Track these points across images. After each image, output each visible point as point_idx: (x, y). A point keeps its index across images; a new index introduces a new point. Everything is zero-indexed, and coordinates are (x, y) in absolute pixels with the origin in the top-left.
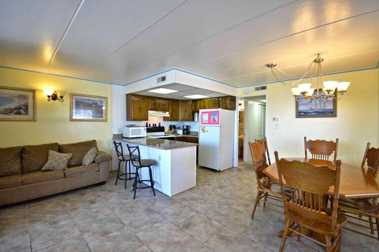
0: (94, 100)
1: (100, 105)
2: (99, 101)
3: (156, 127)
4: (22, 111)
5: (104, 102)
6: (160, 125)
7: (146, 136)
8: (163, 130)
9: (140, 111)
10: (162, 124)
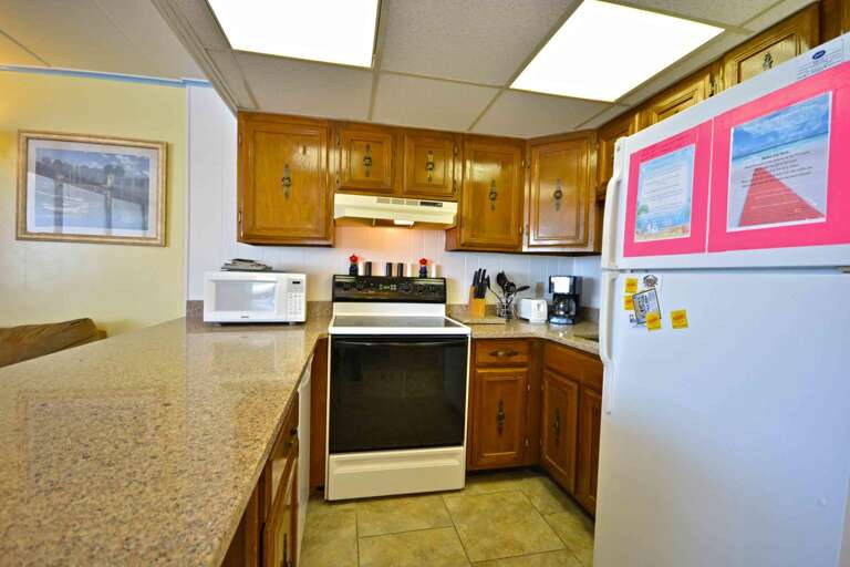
0: (112, 156)
1: (138, 174)
2: (132, 158)
3: (401, 279)
5: (153, 164)
6: (424, 273)
7: (302, 318)
8: (437, 296)
9: (287, 195)
10: (438, 269)
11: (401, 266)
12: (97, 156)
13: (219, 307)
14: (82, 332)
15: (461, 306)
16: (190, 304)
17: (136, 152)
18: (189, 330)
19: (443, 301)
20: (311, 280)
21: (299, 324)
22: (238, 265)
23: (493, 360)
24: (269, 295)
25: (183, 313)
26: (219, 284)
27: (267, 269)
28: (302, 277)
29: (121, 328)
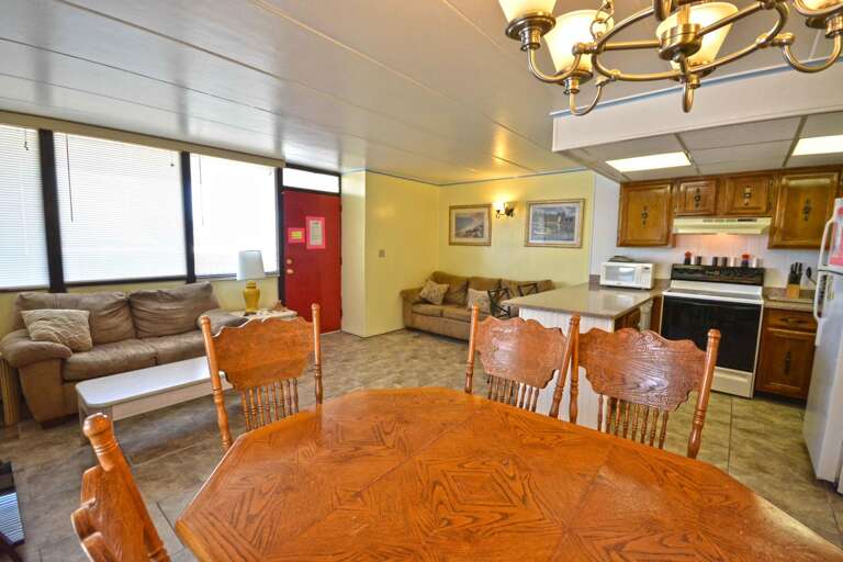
0: (560, 208)
1: (571, 215)
2: (568, 208)
4: (479, 233)
5: (578, 210)
6: (745, 263)
7: (649, 287)
8: (757, 279)
9: (644, 223)
10: (758, 261)
11: (725, 260)
12: (553, 209)
13: (607, 278)
14: (548, 286)
15: (780, 289)
16: (591, 276)
17: (571, 205)
18: (590, 289)
19: (761, 284)
20: (657, 266)
21: (647, 290)
22: (616, 259)
23: (784, 323)
24: (631, 273)
25: (587, 280)
26: (608, 268)
27: (632, 261)
28: (650, 266)
29: (562, 286)
